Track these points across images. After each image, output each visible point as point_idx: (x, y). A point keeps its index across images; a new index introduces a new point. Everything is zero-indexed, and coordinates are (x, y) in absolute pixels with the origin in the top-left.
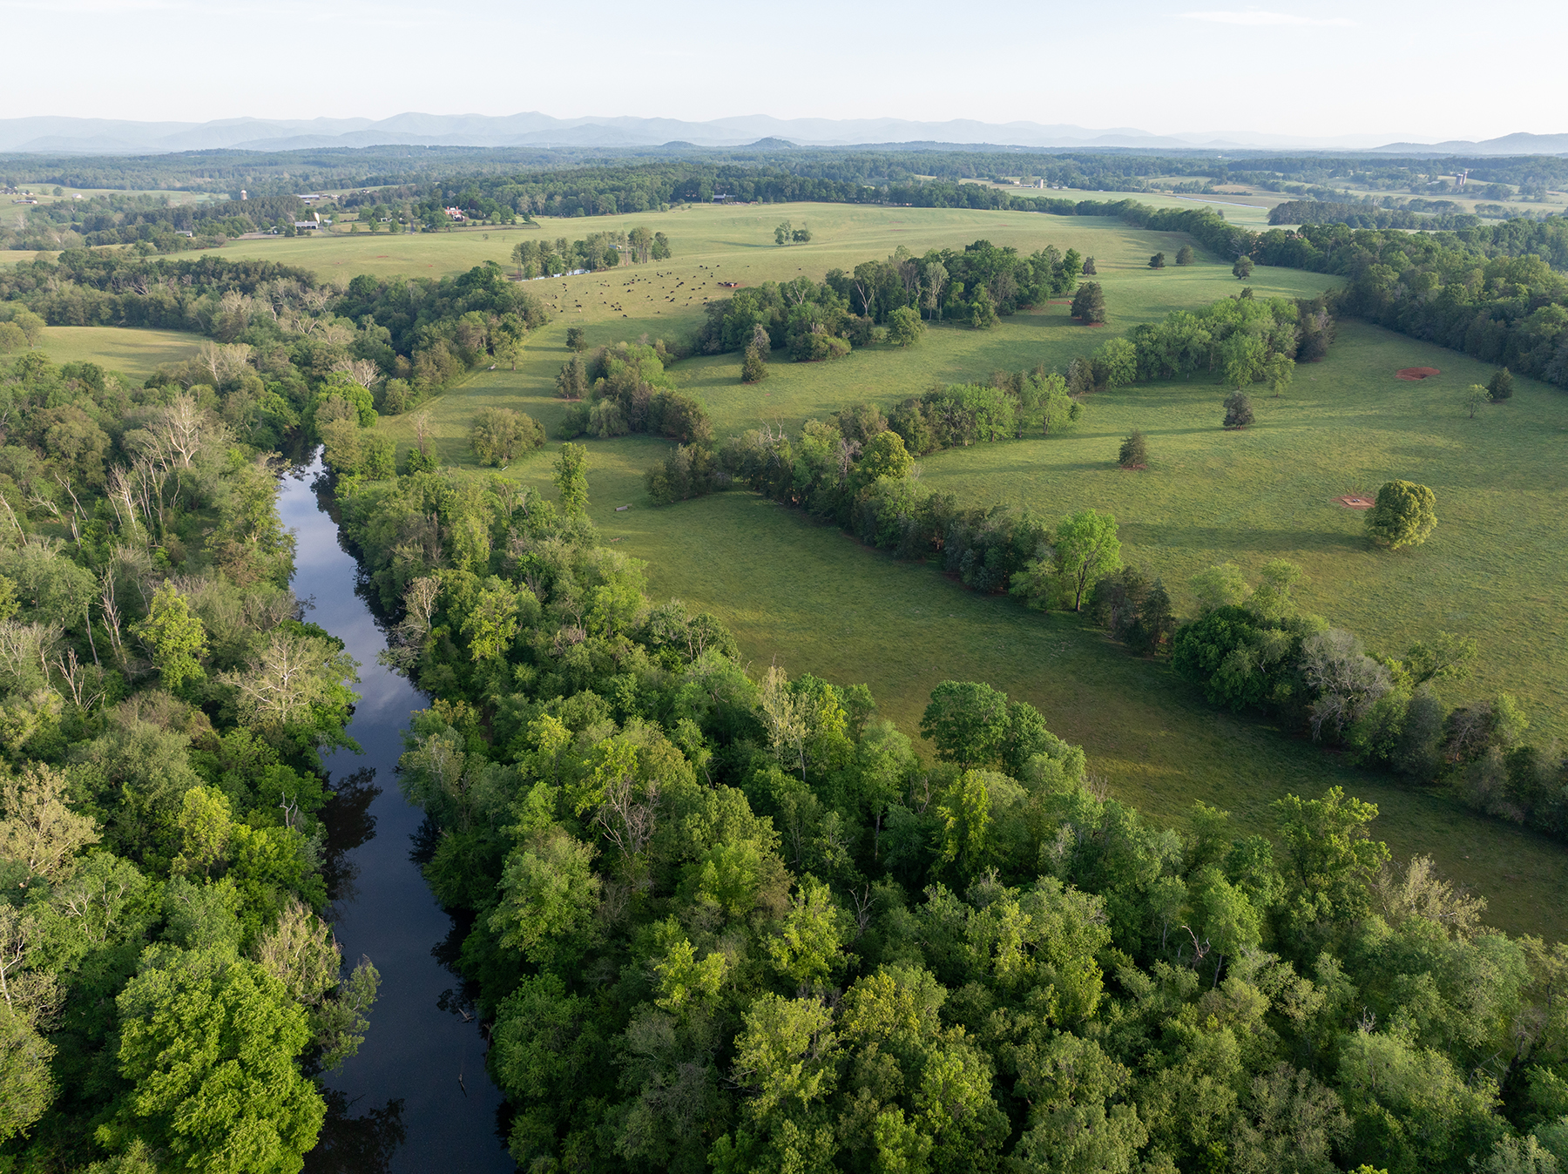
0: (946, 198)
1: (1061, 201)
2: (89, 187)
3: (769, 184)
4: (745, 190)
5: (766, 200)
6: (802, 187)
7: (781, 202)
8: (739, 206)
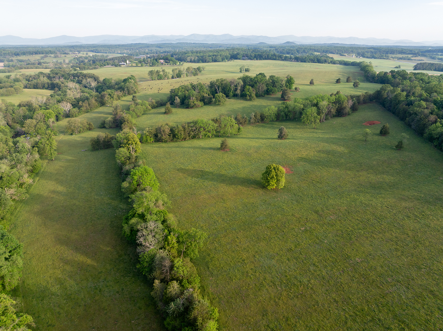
0: (310, 60)
1: (346, 61)
2: (99, 53)
3: (259, 55)
4: (251, 56)
5: (257, 59)
6: (268, 56)
7: (261, 60)
8: (249, 61)
